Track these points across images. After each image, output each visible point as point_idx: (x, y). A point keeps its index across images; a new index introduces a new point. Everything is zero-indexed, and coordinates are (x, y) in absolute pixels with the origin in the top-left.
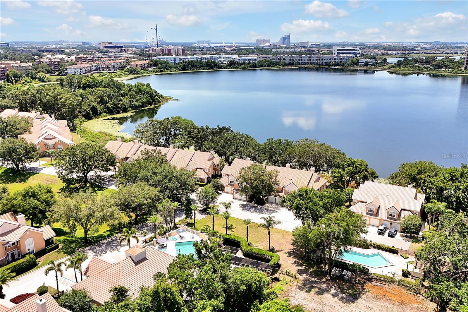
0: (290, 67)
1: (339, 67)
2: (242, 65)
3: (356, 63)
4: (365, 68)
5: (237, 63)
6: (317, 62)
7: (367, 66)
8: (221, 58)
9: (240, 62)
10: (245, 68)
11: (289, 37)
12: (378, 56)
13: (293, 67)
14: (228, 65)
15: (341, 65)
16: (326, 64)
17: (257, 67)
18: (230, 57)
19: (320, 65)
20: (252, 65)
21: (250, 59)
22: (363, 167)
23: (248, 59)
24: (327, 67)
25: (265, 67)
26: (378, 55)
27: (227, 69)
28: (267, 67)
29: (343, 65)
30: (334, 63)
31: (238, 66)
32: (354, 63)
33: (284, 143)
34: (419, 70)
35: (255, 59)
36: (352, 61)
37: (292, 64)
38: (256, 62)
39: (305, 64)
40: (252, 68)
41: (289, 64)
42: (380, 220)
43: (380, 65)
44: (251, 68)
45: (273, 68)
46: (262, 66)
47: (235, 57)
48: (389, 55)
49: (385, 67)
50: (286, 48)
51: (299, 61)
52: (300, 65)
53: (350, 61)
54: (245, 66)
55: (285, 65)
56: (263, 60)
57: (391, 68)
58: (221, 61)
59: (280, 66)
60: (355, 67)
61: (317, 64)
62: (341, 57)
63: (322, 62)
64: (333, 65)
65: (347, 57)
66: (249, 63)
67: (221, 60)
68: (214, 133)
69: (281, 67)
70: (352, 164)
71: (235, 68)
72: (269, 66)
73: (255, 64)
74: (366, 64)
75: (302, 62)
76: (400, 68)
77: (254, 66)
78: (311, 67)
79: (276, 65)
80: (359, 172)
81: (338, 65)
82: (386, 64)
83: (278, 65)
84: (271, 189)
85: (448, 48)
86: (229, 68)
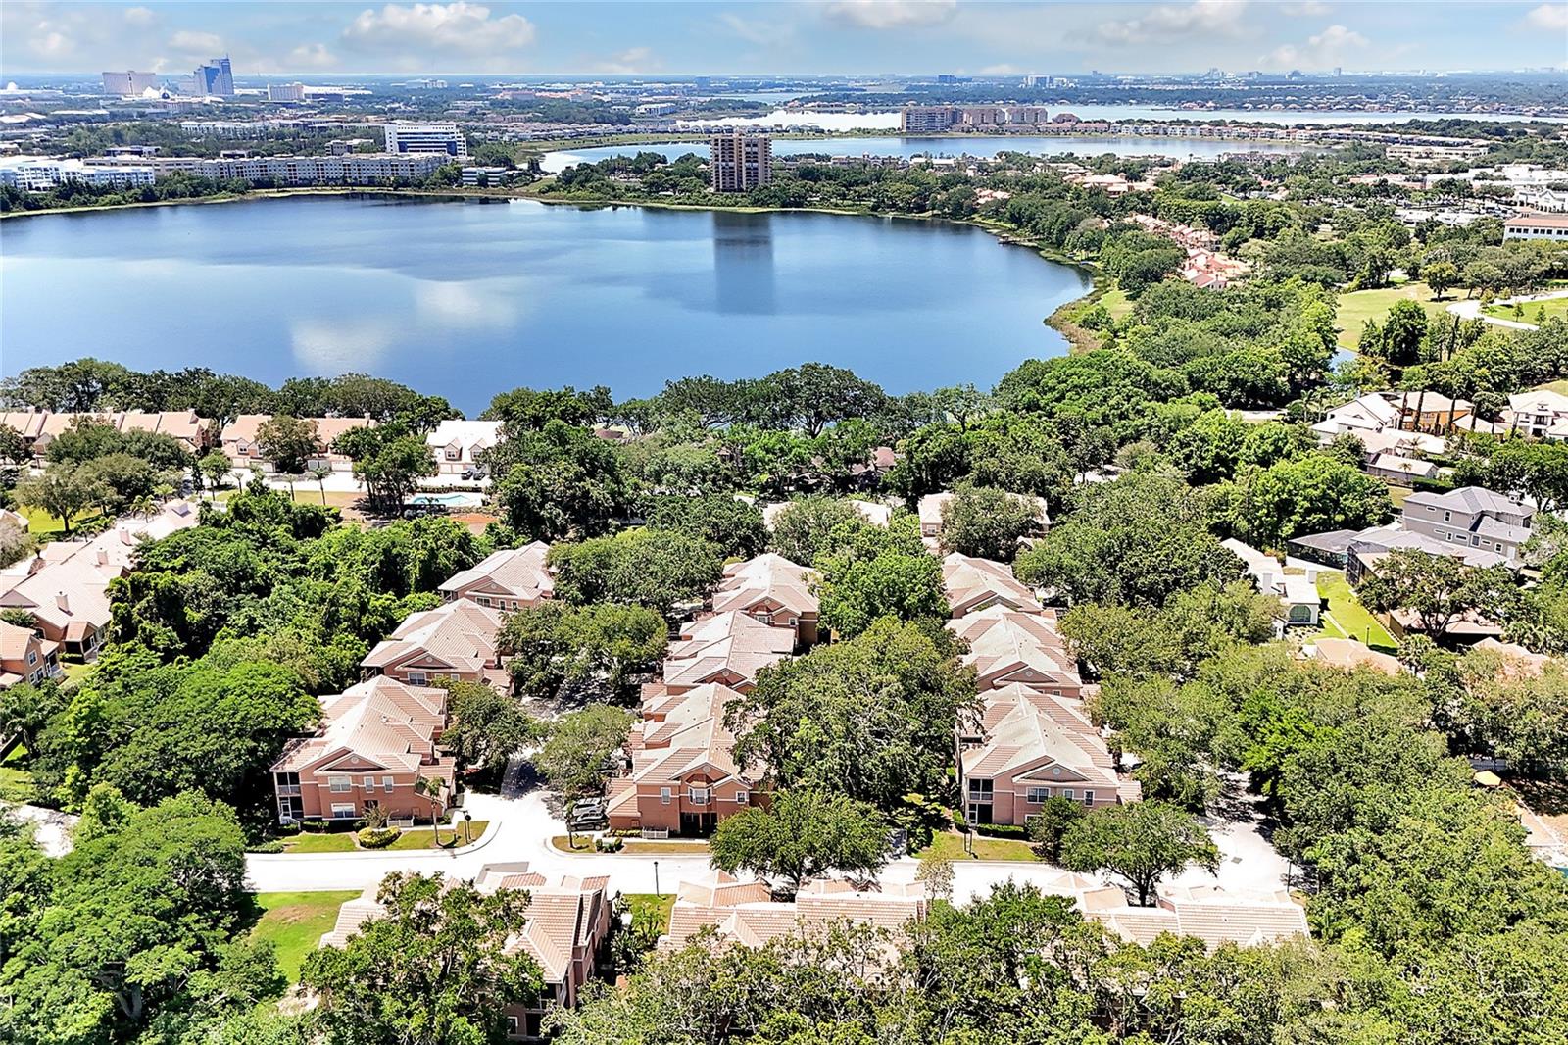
0: (262, 192)
1: (408, 192)
2: (107, 193)
3: (454, 178)
4: (482, 194)
5: (89, 187)
6: (344, 178)
7: (486, 186)
8: (25, 172)
9: (97, 183)
10: (119, 203)
11: (226, 66)
12: (524, 144)
13: (274, 193)
14: (57, 197)
15: (415, 186)
16: (371, 183)
17: (157, 199)
18: (56, 169)
19: (352, 185)
20: (140, 192)
21: (128, 174)
22: (441, 406)
23: (123, 174)
24: (376, 190)
25: (182, 197)
26: (521, 140)
27: (56, 207)
28: (191, 196)
29: (420, 185)
30: (392, 179)
31: (94, 198)
32: (449, 179)
33: (315, 385)
34: (615, 197)
35: (146, 173)
36: (442, 172)
37: (270, 185)
38: (152, 181)
39: (308, 183)
40: (144, 201)
41: (259, 185)
42: (464, 464)
43: (522, 181)
44: (138, 201)
45: (210, 200)
46: (172, 194)
47: (73, 165)
48: (553, 138)
49: (534, 188)
50: (227, 113)
51: (288, 176)
52: (292, 185)
53: (437, 174)
54: (119, 197)
55: (247, 188)
56: (171, 173)
57: (547, 192)
58: (27, 181)
59: (233, 191)
60: (455, 190)
61: (345, 184)
62: (410, 161)
63: (357, 176)
64: (391, 186)
65: (428, 160)
66: (130, 187)
67: (26, 177)
68: (180, 380)
69: (237, 197)
70: (424, 403)
71: (85, 204)
72: (195, 194)
73: (151, 190)
74: (483, 182)
75: (298, 176)
76: (570, 192)
77: (149, 197)
78: (328, 191)
79: (219, 189)
80: (435, 412)
81: (406, 185)
82: (537, 177)
83: (225, 188)
84: (312, 449)
85: (721, 109)
86: (62, 206)
